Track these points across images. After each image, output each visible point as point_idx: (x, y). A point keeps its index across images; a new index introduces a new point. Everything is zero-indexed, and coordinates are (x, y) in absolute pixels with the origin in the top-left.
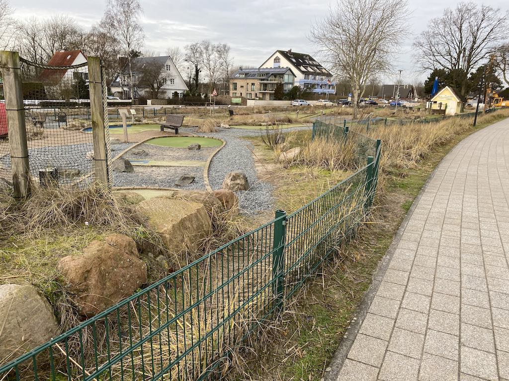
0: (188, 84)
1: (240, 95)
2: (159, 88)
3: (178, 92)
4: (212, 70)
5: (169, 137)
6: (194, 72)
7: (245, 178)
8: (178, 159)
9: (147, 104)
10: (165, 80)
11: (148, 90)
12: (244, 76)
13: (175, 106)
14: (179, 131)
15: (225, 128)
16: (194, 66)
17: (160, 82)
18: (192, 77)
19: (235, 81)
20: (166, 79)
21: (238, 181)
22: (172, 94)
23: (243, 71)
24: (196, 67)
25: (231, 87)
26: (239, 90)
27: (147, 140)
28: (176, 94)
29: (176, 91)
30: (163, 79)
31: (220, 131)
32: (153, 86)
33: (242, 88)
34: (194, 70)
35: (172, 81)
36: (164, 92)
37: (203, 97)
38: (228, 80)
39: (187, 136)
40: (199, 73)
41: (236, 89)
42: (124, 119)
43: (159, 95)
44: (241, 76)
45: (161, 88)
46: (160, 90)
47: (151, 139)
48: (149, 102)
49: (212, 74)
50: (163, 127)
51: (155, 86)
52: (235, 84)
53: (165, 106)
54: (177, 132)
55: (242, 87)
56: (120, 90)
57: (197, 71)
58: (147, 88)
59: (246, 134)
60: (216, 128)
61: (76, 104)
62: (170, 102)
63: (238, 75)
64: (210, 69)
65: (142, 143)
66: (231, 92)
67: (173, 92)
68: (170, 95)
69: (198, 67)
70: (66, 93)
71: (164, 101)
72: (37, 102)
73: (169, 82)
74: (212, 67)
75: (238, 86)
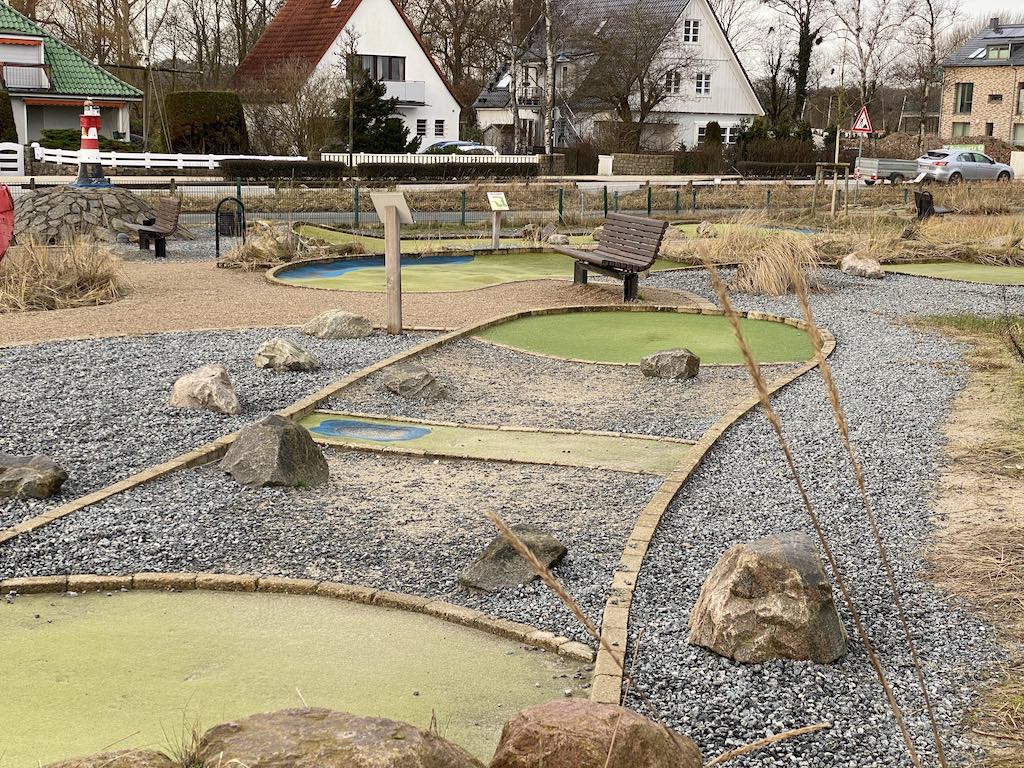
0: (769, 94)
1: (983, 132)
2: (646, 108)
3: (722, 123)
4: (865, 34)
5: (592, 310)
6: (793, 46)
9: (596, 173)
10: (673, 79)
11: (606, 116)
12: (1005, 54)
15: (862, 275)
16: (794, 22)
17: (653, 88)
18: (786, 63)
19: (965, 76)
20: (678, 75)
22: (696, 134)
23: (1006, 32)
24: (805, 25)
25: (948, 99)
26: (982, 112)
27: (493, 325)
28: (712, 132)
29: (713, 119)
30: (669, 74)
32: (625, 103)
33: (995, 105)
34: (796, 37)
35: (702, 81)
36: (666, 126)
37: (818, 140)
38: (931, 71)
39: (670, 310)
40: (815, 48)
41: (966, 106)
42: (391, 231)
43: (645, 135)
44: (993, 54)
45: (656, 108)
46: (650, 118)
47: (511, 319)
48: (605, 163)
49: (865, 48)
51: (635, 100)
52: (967, 90)
55: (995, 98)
56: (506, 118)
57: (807, 41)
58: (602, 110)
62: (684, 162)
63: (980, 52)
64: (859, 29)
65: (465, 335)
66: (948, 117)
67: (704, 123)
68: (688, 136)
69: (813, 27)
71: (660, 160)
72: (211, 161)
73: (688, 87)
74: (868, 23)
75: (979, 97)
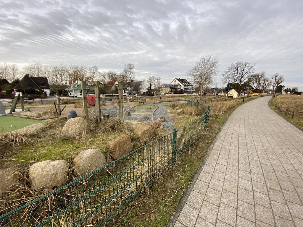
0: (148, 89)
2: (139, 91)
3: (145, 92)
5: (141, 105)
6: (150, 86)
7: (164, 118)
8: (144, 112)
10: (141, 88)
12: (165, 86)
13: (144, 96)
14: (145, 103)
15: (159, 102)
16: (150, 84)
19: (162, 88)
21: (162, 119)
25: (161, 90)
26: (163, 91)
27: (135, 106)
31: (157, 103)
36: (140, 92)
37: (152, 93)
38: (160, 88)
39: (147, 105)
42: (129, 100)
48: (136, 95)
49: (155, 86)
50: (140, 102)
51: (138, 90)
53: (141, 96)
54: (144, 104)
56: (128, 91)
57: (151, 86)
58: (136, 91)
59: (165, 104)
60: (156, 102)
61: (115, 95)
62: (142, 95)
63: (163, 86)
68: (142, 93)
70: (112, 93)
71: (140, 94)
72: (104, 95)
73: (142, 89)
74: (155, 84)
75: (163, 90)
